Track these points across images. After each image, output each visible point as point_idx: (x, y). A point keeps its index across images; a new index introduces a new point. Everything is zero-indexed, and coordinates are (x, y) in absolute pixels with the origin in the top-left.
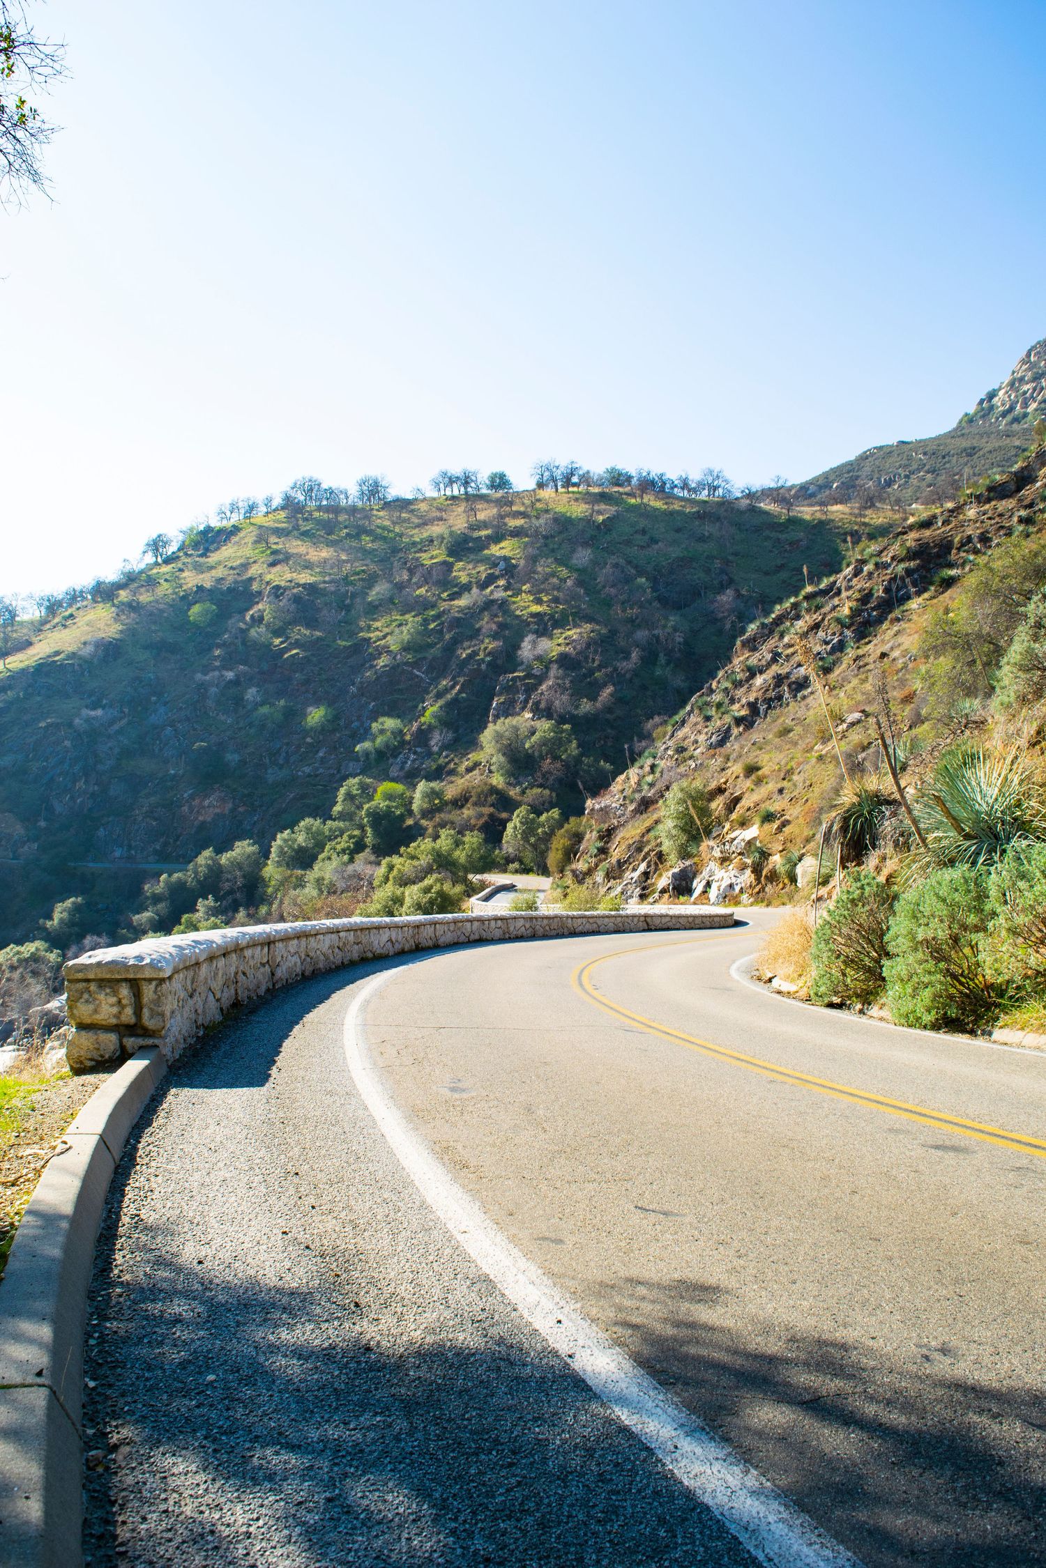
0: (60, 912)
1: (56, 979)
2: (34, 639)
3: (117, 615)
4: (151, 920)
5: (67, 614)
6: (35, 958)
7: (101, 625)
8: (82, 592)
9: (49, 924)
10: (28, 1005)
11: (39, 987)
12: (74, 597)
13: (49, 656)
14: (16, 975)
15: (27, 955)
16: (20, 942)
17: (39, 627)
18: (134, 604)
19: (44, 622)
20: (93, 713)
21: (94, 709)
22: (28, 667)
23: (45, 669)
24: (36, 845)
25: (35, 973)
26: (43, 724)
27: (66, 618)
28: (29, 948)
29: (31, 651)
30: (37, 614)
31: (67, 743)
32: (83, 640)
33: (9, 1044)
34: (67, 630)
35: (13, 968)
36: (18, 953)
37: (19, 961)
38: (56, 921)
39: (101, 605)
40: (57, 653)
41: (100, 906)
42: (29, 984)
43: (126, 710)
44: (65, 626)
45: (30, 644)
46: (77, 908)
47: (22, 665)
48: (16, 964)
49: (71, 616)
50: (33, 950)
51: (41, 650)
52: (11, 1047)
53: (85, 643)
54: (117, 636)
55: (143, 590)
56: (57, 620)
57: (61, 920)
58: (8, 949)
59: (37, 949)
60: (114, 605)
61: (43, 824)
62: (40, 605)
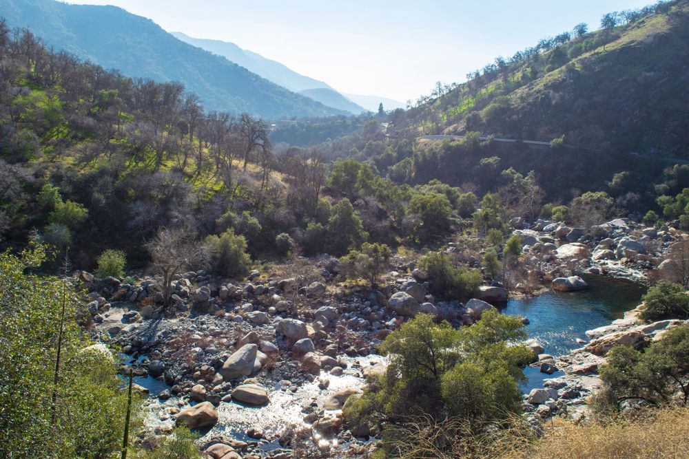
0: (616, 178)
1: (608, 212)
2: (621, 35)
3: (669, 20)
4: (665, 189)
5: (641, 20)
6: (599, 200)
7: (659, 26)
8: (651, 9)
9: (609, 184)
10: (591, 223)
11: (599, 215)
12: (647, 12)
13: (628, 43)
14: (587, 208)
15: (595, 198)
16: (593, 191)
17: (625, 29)
18: (679, 13)
19: (627, 26)
20: (648, 74)
21: (650, 71)
22: (616, 49)
23: (626, 50)
24: (609, 143)
25: (597, 208)
26: (620, 80)
27: (640, 23)
28: (597, 195)
29: (619, 41)
30: (626, 22)
31: (632, 90)
32: (647, 34)
33: (579, 242)
34: (639, 30)
35: (587, 203)
36: (591, 196)
37: (591, 200)
38: (613, 183)
39: (660, 15)
40: (633, 42)
41: (639, 178)
42: (593, 213)
43: (667, 73)
44: (639, 27)
45: (619, 37)
46: (625, 177)
47: (613, 49)
48: (589, 201)
49: (643, 22)
50: (599, 196)
51: (624, 40)
52: (579, 244)
53: (648, 36)
54: (667, 32)
55: (685, 5)
56: (635, 24)
57: (616, 183)
58: (586, 194)
59: (601, 196)
60: (667, 15)
61: (614, 132)
62: (627, 18)
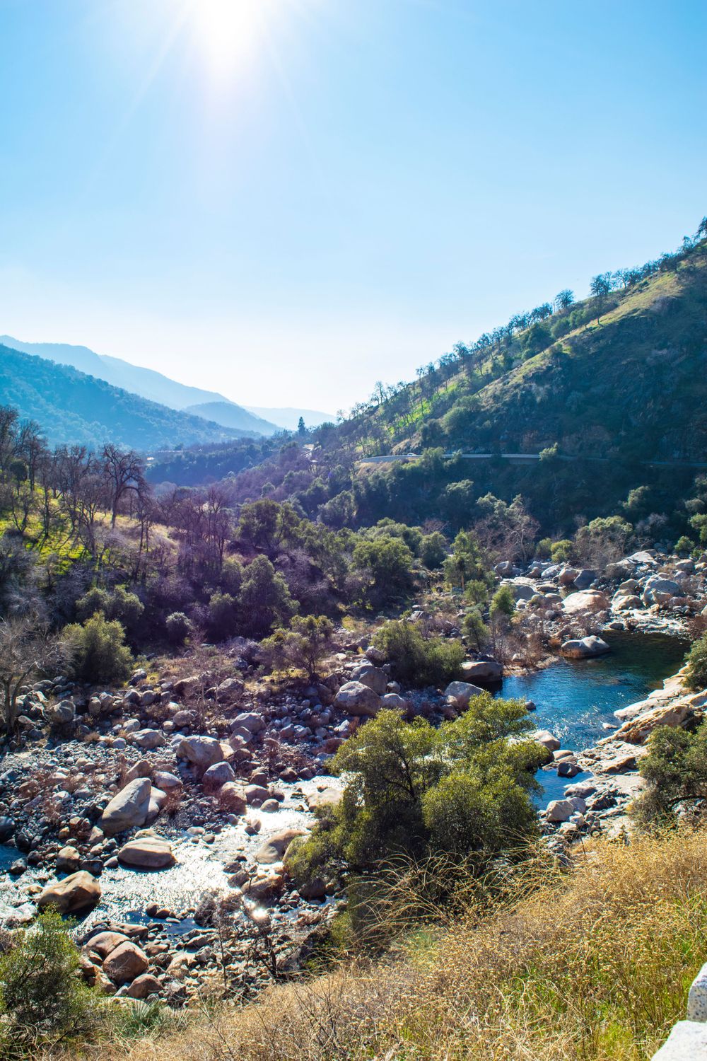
0: (633, 496)
1: (627, 543)
2: (620, 303)
3: (679, 279)
4: (698, 505)
5: (642, 282)
6: (613, 528)
7: (667, 288)
8: (654, 266)
9: (624, 504)
10: (606, 561)
11: (614, 549)
12: (649, 270)
13: (629, 314)
14: (598, 540)
15: (608, 526)
16: (604, 516)
17: (623, 295)
18: (692, 270)
19: (626, 291)
20: (660, 353)
21: (661, 349)
22: (614, 322)
23: (626, 322)
24: (618, 449)
25: (612, 539)
26: (624, 362)
27: (642, 286)
28: (610, 521)
29: (617, 311)
30: (623, 285)
31: (641, 375)
32: (653, 299)
33: (592, 588)
34: (642, 294)
35: (597, 534)
36: (602, 524)
37: (602, 529)
38: (629, 503)
39: (667, 274)
40: (635, 311)
41: (662, 493)
42: (607, 547)
43: (685, 349)
44: (641, 291)
45: (616, 306)
46: (644, 493)
47: (610, 321)
48: (600, 531)
49: (646, 283)
50: (612, 522)
51: (624, 309)
52: (592, 591)
53: (655, 302)
54: (679, 295)
55: (698, 258)
56: (635, 288)
57: (633, 502)
58: (595, 521)
59: (615, 522)
60: (676, 272)
61: (623, 433)
62: (625, 280)
